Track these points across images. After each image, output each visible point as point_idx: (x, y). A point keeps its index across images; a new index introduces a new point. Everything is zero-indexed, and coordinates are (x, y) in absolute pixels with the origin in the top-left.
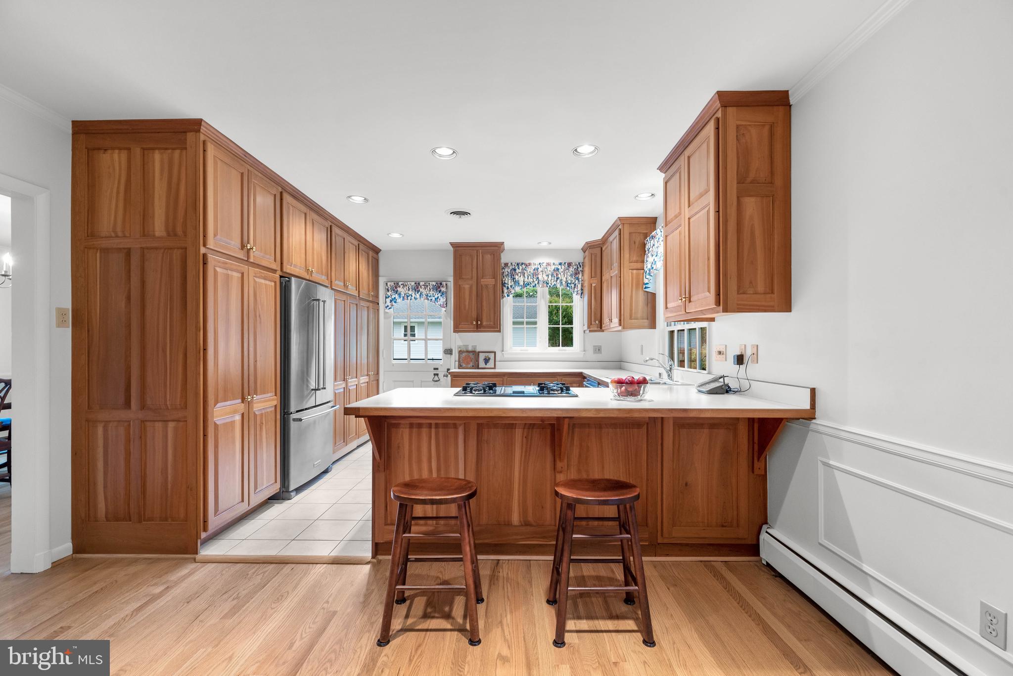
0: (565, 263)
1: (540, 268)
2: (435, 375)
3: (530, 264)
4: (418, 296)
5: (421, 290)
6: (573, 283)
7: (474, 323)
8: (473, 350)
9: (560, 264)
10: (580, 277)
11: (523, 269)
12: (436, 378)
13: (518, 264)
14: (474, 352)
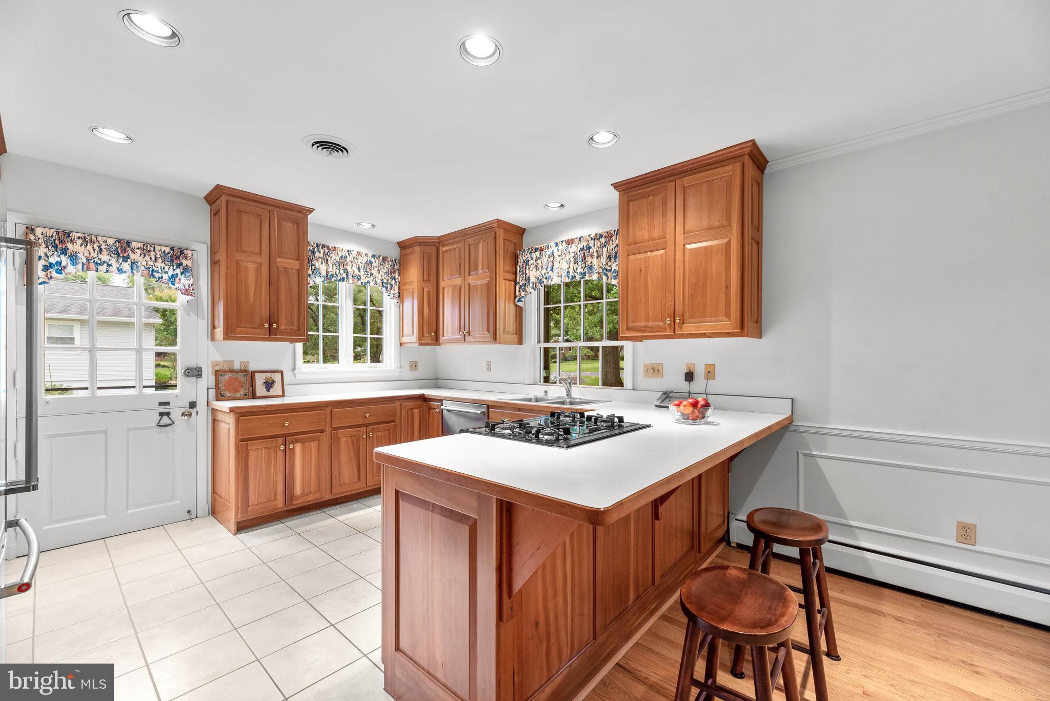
0: (379, 256)
1: (348, 256)
2: (161, 414)
3: (335, 249)
4: (126, 266)
5: (132, 256)
6: (390, 283)
7: (266, 326)
8: (243, 368)
9: (374, 256)
10: (397, 277)
11: (325, 253)
12: (165, 420)
13: (317, 245)
14: (244, 371)
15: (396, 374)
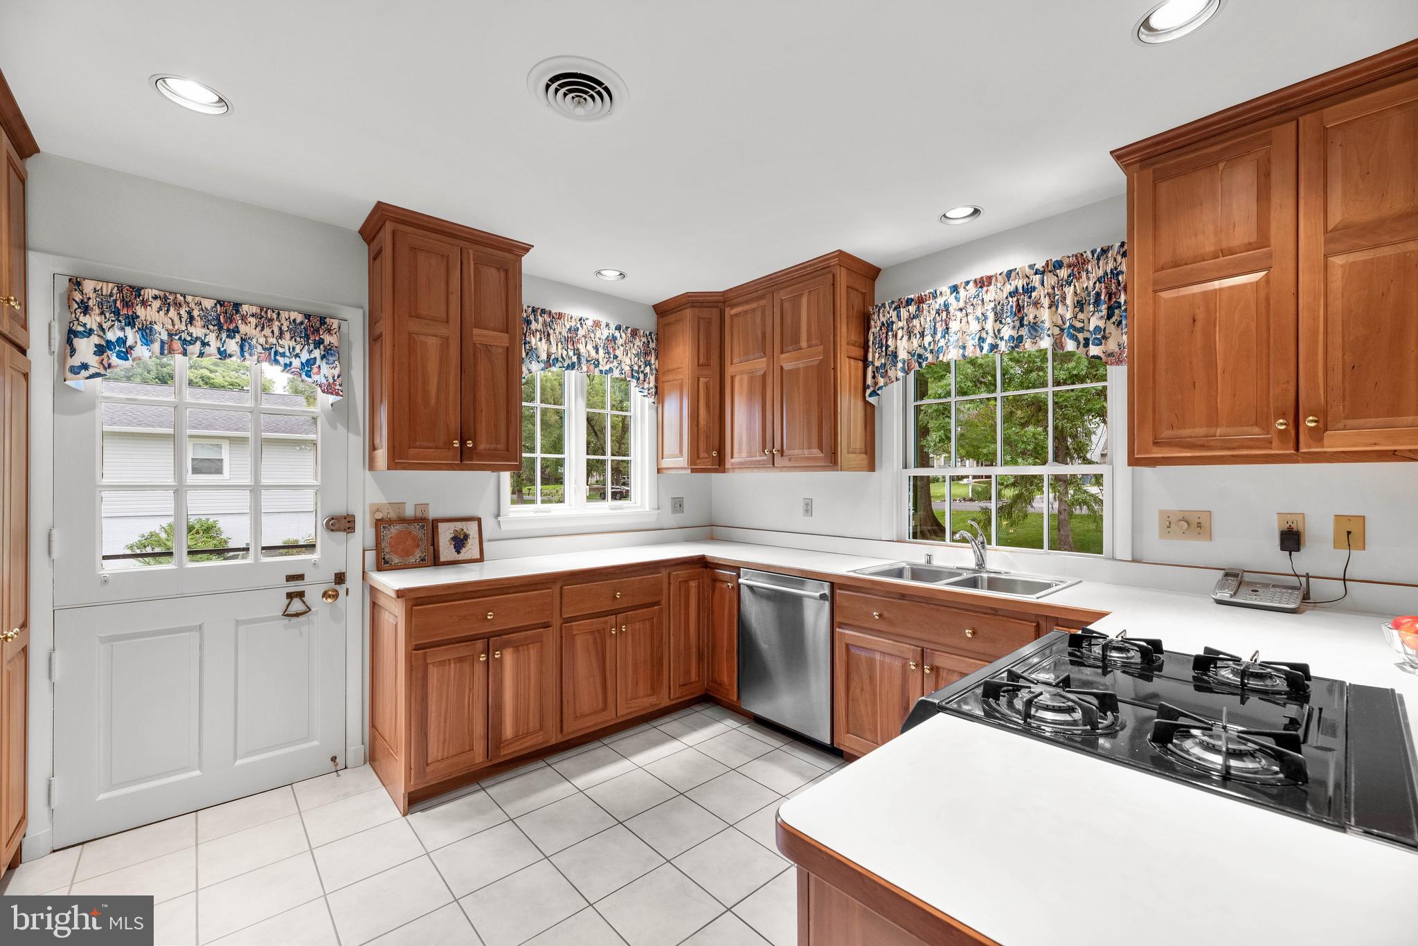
0: (627, 328)
1: (580, 328)
2: (290, 596)
3: (560, 316)
4: (232, 346)
5: (243, 328)
6: (642, 372)
7: (456, 444)
8: (419, 515)
9: (618, 328)
10: (653, 362)
11: (545, 323)
12: (297, 606)
13: (534, 311)
14: (421, 520)
15: (651, 519)
